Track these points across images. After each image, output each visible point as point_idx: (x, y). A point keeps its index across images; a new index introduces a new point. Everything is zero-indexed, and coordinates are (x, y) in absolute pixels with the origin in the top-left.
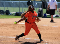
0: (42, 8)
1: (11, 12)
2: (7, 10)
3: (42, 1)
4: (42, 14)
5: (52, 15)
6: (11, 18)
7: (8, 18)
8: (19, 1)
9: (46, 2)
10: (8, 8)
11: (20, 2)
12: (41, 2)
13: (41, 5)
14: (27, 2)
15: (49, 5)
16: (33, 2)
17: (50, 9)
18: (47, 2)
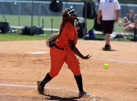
0: (84, 16)
1: (11, 27)
2: (4, 21)
3: (85, 2)
4: (84, 31)
5: (107, 34)
6: (12, 40)
7: (6, 40)
8: (31, 2)
9: (94, 4)
10: (6, 16)
11: (35, 2)
12: (83, 4)
13: (82, 9)
14: (50, 2)
15: (101, 11)
16: (64, 3)
17: (104, 19)
18: (97, 4)
